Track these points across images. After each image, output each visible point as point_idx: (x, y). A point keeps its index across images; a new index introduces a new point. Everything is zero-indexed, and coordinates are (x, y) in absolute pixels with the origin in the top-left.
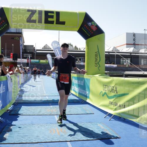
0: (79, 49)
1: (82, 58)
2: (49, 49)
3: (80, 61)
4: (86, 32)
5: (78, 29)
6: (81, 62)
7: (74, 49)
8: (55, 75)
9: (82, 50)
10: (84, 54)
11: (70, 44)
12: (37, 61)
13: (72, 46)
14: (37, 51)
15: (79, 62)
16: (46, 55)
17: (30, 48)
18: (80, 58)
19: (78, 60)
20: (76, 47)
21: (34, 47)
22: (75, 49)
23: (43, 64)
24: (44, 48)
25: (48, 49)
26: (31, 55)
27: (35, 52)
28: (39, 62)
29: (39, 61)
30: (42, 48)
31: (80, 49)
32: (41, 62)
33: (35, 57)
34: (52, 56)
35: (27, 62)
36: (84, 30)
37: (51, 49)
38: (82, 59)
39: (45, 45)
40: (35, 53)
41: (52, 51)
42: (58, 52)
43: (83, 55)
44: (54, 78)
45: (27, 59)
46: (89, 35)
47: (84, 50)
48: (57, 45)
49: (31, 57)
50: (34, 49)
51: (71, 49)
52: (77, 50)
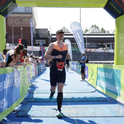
0: (106, 32)
1: (111, 43)
2: (68, 33)
3: (109, 48)
4: (115, 8)
5: (104, 5)
6: (110, 49)
7: (100, 32)
8: (75, 67)
10: (114, 38)
11: (95, 26)
13: (98, 28)
14: (52, 36)
15: (106, 49)
17: (43, 33)
18: (109, 43)
20: (102, 29)
21: (49, 31)
22: (102, 32)
25: (66, 33)
26: (45, 41)
27: (50, 38)
31: (108, 32)
33: (50, 43)
34: (71, 43)
35: (39, 50)
36: (113, 6)
37: (70, 33)
38: (111, 46)
39: (63, 28)
41: (72, 35)
42: (79, 36)
43: (112, 40)
44: (74, 70)
45: (40, 47)
46: (120, 12)
47: (114, 33)
48: (77, 27)
49: (45, 43)
50: (49, 33)
51: (96, 33)
52: (105, 33)
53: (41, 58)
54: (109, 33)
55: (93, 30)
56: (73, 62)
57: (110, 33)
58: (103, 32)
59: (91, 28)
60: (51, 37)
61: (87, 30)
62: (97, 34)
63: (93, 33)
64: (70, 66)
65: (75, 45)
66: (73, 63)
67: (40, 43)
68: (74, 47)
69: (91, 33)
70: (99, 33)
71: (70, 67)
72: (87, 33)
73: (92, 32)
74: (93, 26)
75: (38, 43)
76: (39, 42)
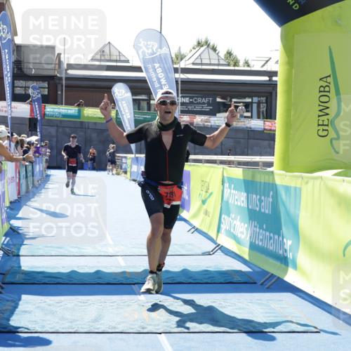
0: (241, 63)
1: (256, 100)
2: (120, 61)
3: (249, 114)
6: (251, 117)
7: (222, 62)
9: (257, 66)
10: (274, 85)
11: (206, 42)
12: (72, 110)
13: (214, 49)
14: (71, 72)
15: (242, 116)
16: (111, 88)
18: (249, 100)
19: (241, 107)
20: (229, 54)
21: (59, 55)
22: (229, 65)
23: (95, 123)
24: (98, 57)
25: (116, 61)
26: (46, 85)
27: (64, 76)
28: (79, 116)
29: (79, 111)
30: (92, 60)
31: (247, 63)
32: (88, 117)
33: (62, 93)
34: (133, 94)
35: (28, 115)
37: (128, 61)
38: (255, 106)
39: (104, 46)
40: (61, 79)
41: (138, 69)
42: (161, 75)
45: (30, 103)
46: (296, 7)
47: (264, 69)
49: (46, 93)
50: (60, 61)
51: (210, 64)
52: (236, 68)
53: (34, 139)
54: (248, 66)
55: (200, 55)
56: (137, 155)
57: (253, 69)
58: (232, 63)
59: (194, 48)
60: (66, 73)
61: (180, 57)
62: (213, 70)
63: (202, 64)
64: (129, 170)
65: (141, 102)
66: (137, 158)
67: (30, 91)
68: (139, 109)
69: (193, 64)
70: (219, 65)
71: (129, 174)
72: (183, 65)
73: (199, 61)
74: (199, 44)
75: (23, 93)
76: (26, 88)
